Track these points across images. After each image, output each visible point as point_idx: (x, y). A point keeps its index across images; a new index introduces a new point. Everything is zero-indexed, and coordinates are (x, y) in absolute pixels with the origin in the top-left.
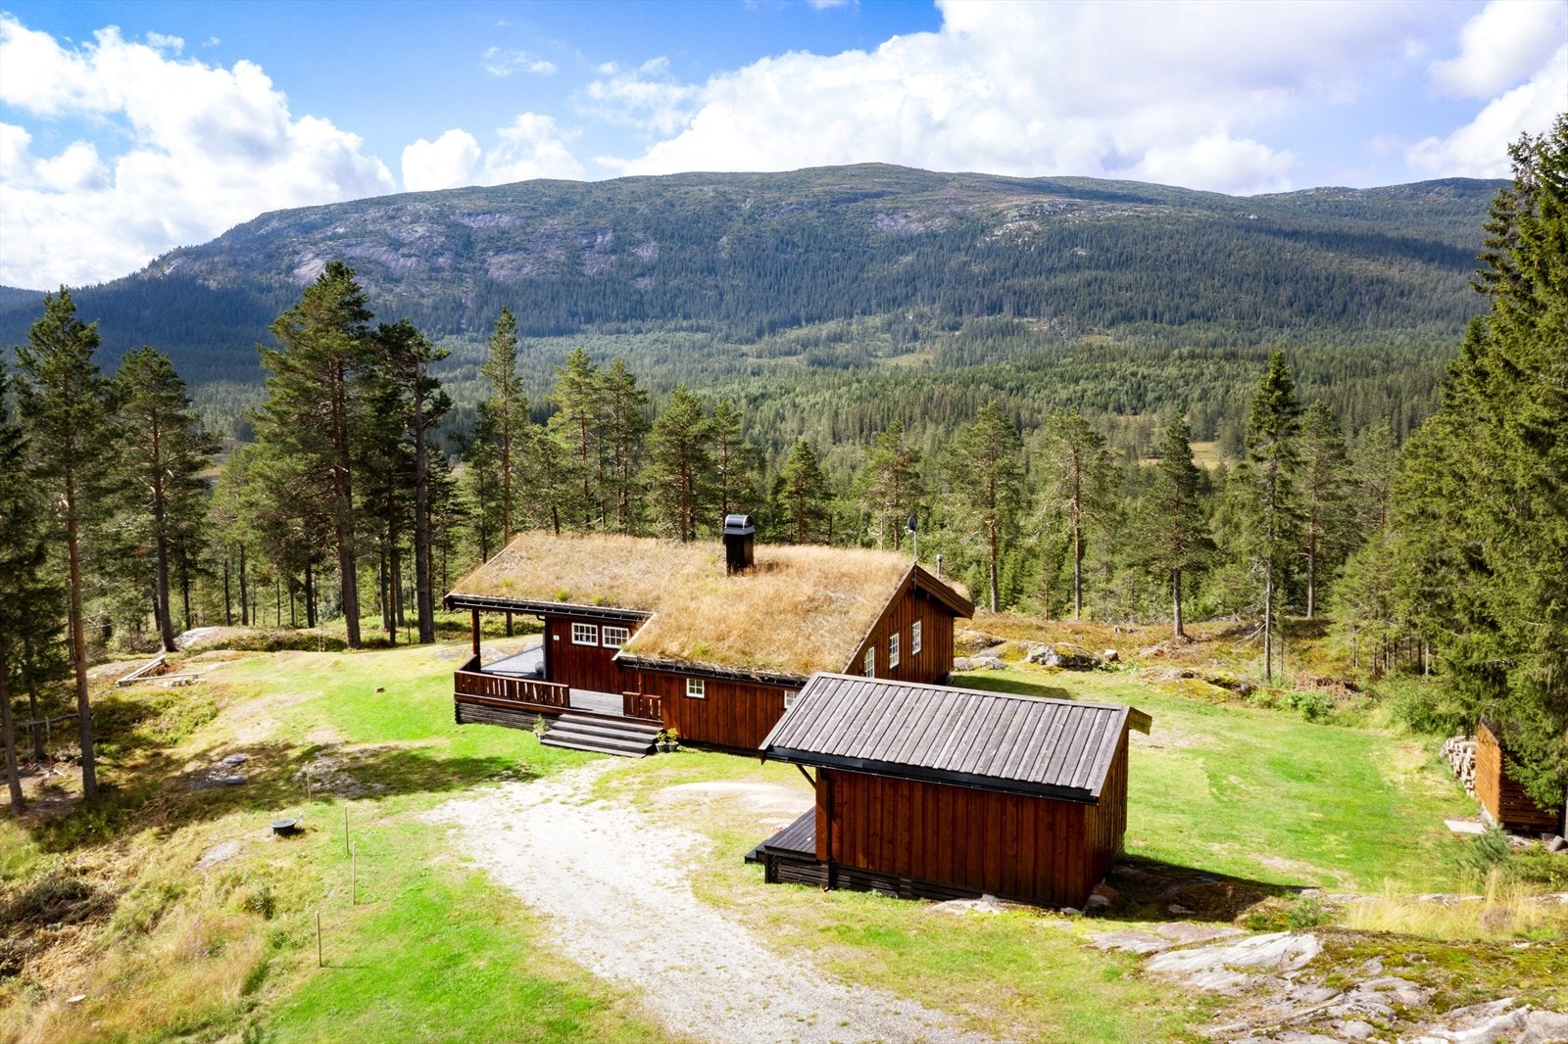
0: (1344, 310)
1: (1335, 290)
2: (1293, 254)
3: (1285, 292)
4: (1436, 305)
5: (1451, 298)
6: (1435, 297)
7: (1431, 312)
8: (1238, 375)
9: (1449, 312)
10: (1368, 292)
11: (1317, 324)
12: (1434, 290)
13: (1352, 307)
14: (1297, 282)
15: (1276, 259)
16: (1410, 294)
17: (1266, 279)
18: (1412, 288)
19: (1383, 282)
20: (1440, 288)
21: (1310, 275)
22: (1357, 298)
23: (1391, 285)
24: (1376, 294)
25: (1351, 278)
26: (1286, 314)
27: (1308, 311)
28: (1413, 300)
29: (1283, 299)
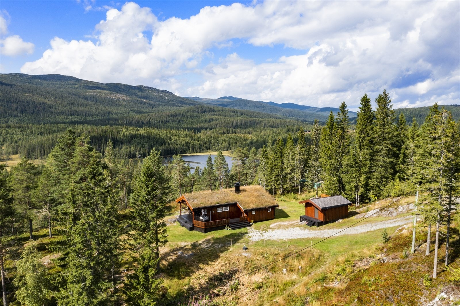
0: (34, 112)
1: (30, 106)
2: (14, 94)
3: (14, 106)
4: (60, 111)
5: (64, 109)
6: (59, 108)
7: (59, 113)
8: (14, 133)
9: (64, 113)
10: (40, 107)
11: (26, 116)
12: (59, 106)
13: (36, 111)
14: (17, 103)
15: (9, 95)
16: (52, 107)
17: (7, 101)
18: (53, 106)
19: (44, 104)
20: (60, 106)
21: (21, 101)
22: (37, 108)
23: (47, 104)
24: (43, 107)
25: (34, 102)
26: (16, 113)
27: (23, 112)
28: (53, 109)
29: (14, 108)
